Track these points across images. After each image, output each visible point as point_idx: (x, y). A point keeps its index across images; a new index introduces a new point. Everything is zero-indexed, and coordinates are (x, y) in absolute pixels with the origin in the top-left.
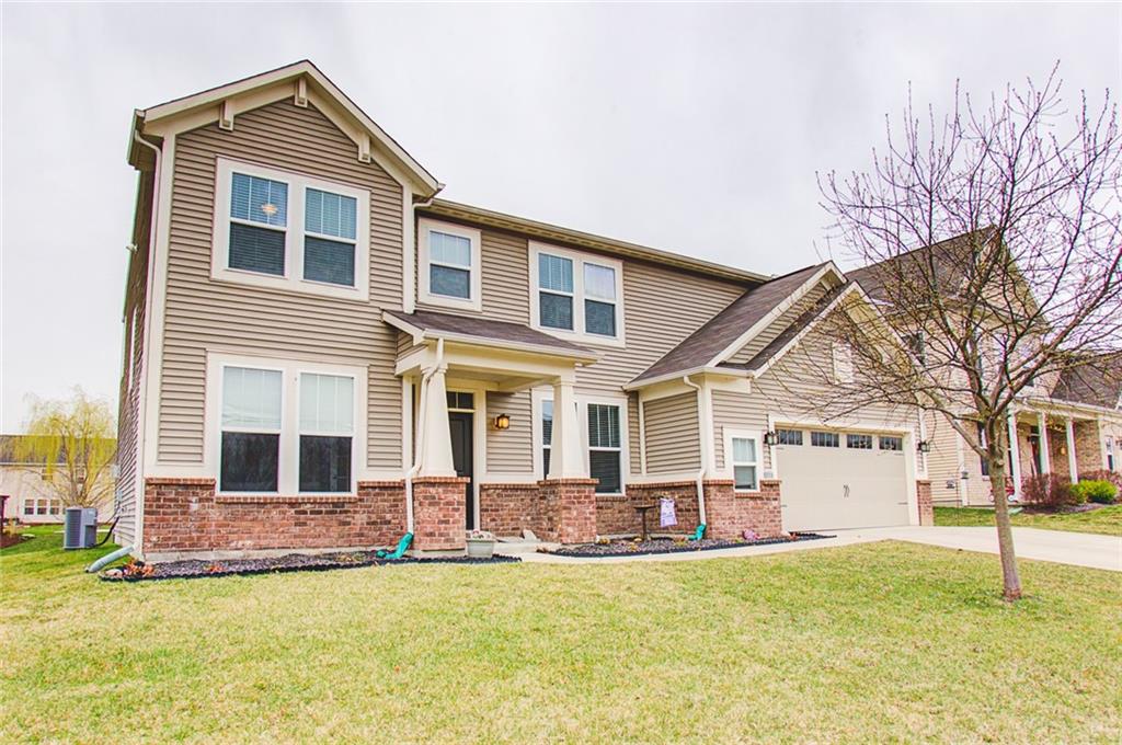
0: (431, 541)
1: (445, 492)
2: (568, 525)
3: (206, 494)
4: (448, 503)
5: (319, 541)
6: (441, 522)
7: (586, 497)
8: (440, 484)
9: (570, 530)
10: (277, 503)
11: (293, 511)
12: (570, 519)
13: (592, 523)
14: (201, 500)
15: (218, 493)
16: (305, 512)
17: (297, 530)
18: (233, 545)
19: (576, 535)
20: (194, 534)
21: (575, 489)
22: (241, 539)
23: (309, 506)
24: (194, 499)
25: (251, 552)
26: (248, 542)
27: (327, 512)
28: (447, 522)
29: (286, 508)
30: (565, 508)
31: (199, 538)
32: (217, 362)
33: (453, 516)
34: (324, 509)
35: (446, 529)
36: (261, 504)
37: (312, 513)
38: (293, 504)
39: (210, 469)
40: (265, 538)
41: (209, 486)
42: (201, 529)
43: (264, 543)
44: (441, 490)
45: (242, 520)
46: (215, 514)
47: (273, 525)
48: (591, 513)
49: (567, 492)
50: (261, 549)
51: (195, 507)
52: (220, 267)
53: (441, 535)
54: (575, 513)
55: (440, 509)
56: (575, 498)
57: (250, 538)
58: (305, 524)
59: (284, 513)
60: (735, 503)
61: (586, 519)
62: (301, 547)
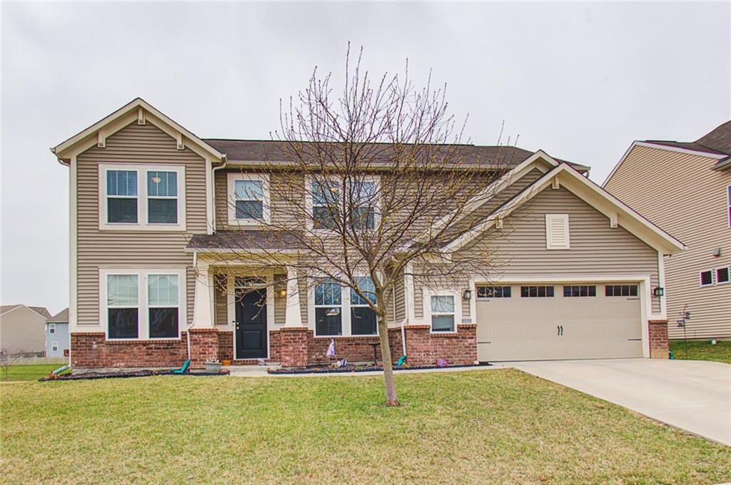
0: (195, 364)
1: (203, 337)
2: (286, 355)
3: (100, 340)
5: (160, 364)
6: (200, 353)
7: (299, 339)
8: (200, 333)
9: (287, 358)
10: (137, 344)
11: (145, 348)
12: (287, 352)
13: (304, 354)
14: (98, 343)
15: (107, 339)
16: (151, 348)
17: (147, 358)
18: (114, 365)
19: (292, 361)
20: (95, 360)
21: (292, 334)
22: (119, 362)
23: (153, 345)
24: (94, 343)
25: (124, 369)
26: (122, 364)
27: (163, 348)
28: (205, 354)
29: (141, 346)
30: (284, 345)
31: (97, 362)
32: (104, 273)
34: (162, 347)
35: (203, 357)
36: (129, 344)
37: (155, 349)
38: (145, 344)
39: (103, 327)
40: (131, 362)
41: (103, 336)
42: (98, 357)
43: (129, 364)
45: (119, 352)
46: (105, 350)
47: (135, 355)
48: (303, 348)
49: (286, 335)
50: (129, 367)
51: (95, 346)
52: (104, 223)
54: (291, 348)
55: (201, 347)
56: (291, 339)
57: (123, 362)
58: (151, 355)
59: (140, 349)
60: (430, 341)
61: (299, 352)
62: (150, 367)
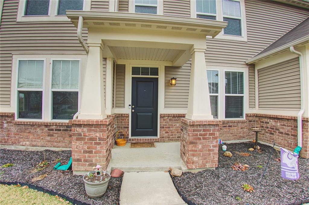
0: (79, 165)
1: (89, 131)
2: (193, 155)
3: (9, 120)
4: (91, 139)
5: (60, 144)
6: (85, 152)
7: (210, 134)
8: (85, 125)
9: (195, 159)
10: (40, 125)
11: (47, 129)
12: (196, 151)
13: (214, 154)
14: (8, 122)
15: (17, 119)
16: (52, 130)
17: (48, 138)
18: (21, 143)
19: (201, 162)
20: (6, 138)
21: (202, 128)
22: (24, 141)
23: (54, 127)
24: (5, 122)
25: (29, 147)
26: (28, 143)
27: (64, 130)
28: (90, 152)
29: (43, 127)
30: (191, 143)
31: (8, 139)
32: (16, 59)
33: (96, 148)
34: (62, 129)
35: (89, 157)
36: (33, 125)
37: (56, 130)
38: (47, 125)
39: (13, 108)
40: (35, 141)
41: (13, 116)
42: (8, 135)
43: (34, 143)
44: (85, 129)
45: (25, 132)
46: (14, 129)
47: (38, 135)
48: (214, 146)
49: (194, 131)
50: (33, 146)
51: (5, 125)
53: (86, 161)
54: (200, 147)
55: (86, 143)
56: (201, 135)
57: (28, 141)
58: (52, 135)
59: (43, 130)
61: (209, 150)
62: (51, 147)
